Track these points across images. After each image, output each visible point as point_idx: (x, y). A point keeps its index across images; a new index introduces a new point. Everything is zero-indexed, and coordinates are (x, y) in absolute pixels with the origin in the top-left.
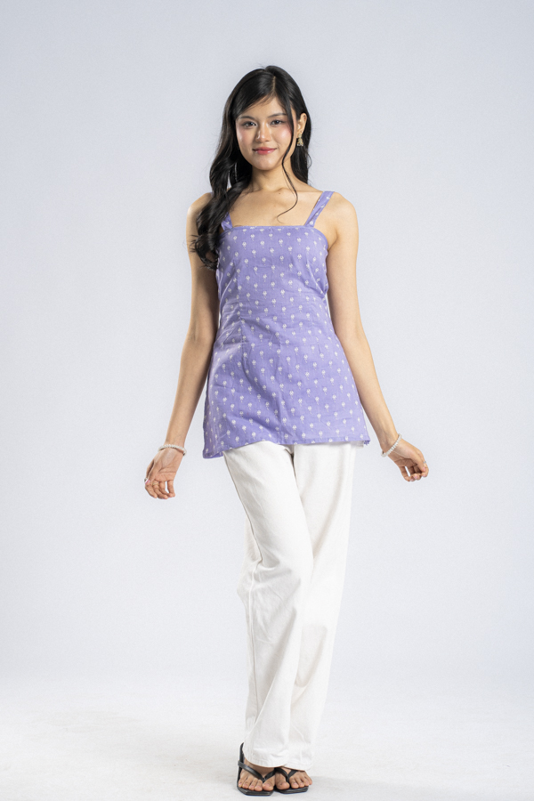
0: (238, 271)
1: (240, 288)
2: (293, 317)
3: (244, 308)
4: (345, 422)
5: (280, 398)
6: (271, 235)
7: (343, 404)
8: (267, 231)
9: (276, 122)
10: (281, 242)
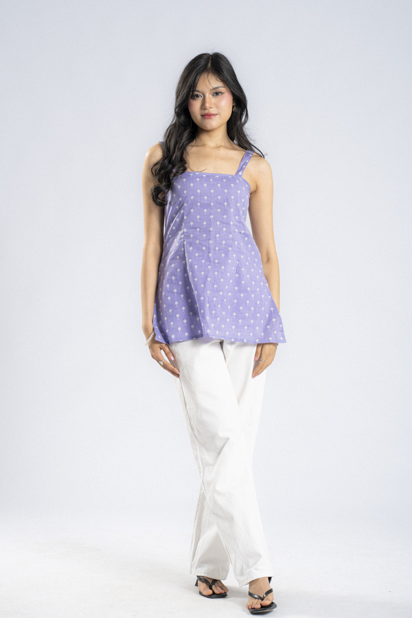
0: (185, 205)
1: (185, 217)
2: (224, 242)
3: (187, 233)
4: (246, 328)
5: (207, 301)
6: (211, 180)
7: (247, 315)
8: (209, 176)
9: (217, 94)
10: (219, 185)
